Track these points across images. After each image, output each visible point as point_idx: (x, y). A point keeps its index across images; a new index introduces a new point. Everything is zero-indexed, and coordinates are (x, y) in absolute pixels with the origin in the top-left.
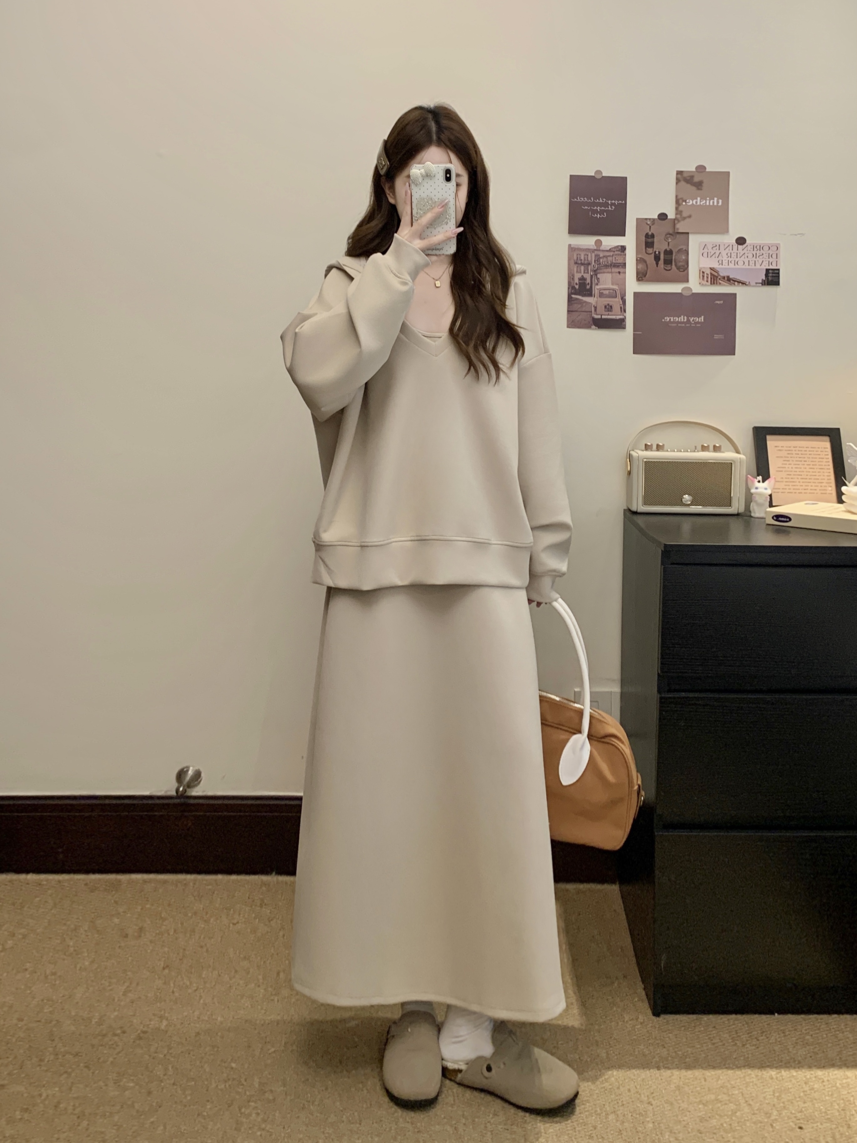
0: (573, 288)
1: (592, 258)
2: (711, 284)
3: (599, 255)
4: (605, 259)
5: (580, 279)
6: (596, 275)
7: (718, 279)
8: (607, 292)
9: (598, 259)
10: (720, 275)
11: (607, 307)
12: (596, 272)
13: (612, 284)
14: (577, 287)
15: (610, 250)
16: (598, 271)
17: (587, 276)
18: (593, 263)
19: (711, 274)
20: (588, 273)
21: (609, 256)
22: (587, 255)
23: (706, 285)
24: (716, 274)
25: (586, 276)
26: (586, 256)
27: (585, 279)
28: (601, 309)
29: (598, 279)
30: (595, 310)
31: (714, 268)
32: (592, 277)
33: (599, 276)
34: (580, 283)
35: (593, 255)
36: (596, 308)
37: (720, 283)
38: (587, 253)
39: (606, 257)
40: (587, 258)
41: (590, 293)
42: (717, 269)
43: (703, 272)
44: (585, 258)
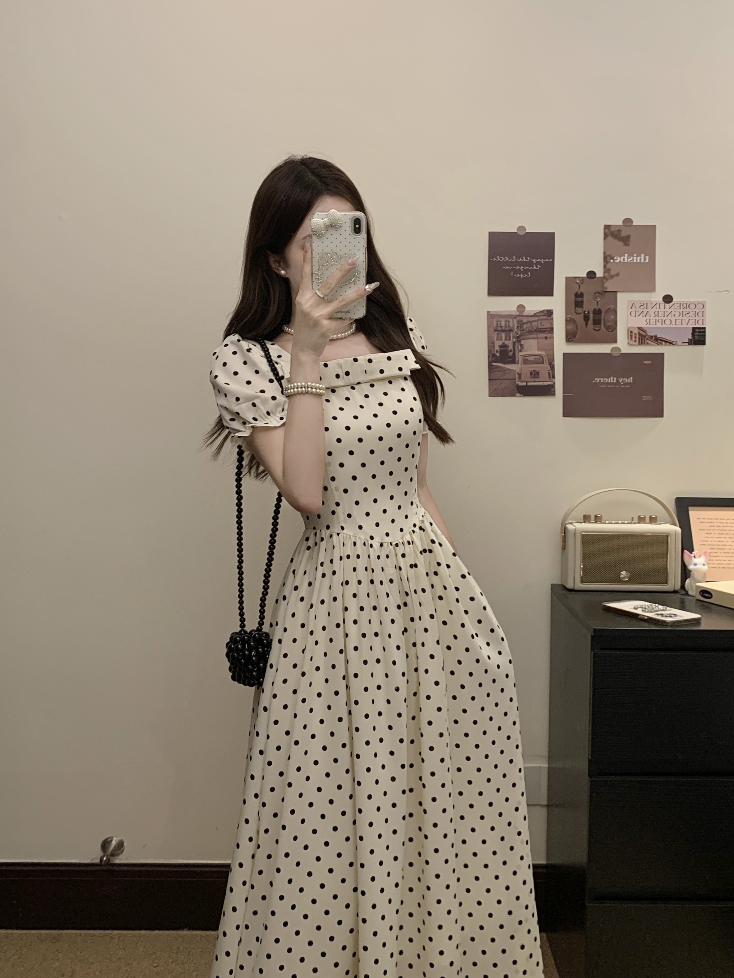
0: (494, 355)
1: (514, 323)
2: (639, 344)
3: (521, 321)
4: (529, 325)
5: (501, 346)
6: (519, 341)
7: (646, 339)
8: (532, 358)
9: (521, 324)
10: (648, 336)
11: (533, 373)
12: (519, 339)
13: (539, 350)
14: (498, 354)
15: (535, 315)
16: (522, 337)
17: (510, 343)
18: (516, 330)
19: (639, 333)
20: (510, 340)
21: (534, 321)
22: (509, 321)
23: (634, 345)
24: (644, 334)
25: (507, 343)
26: (507, 323)
27: (507, 346)
28: (526, 376)
29: (522, 346)
30: (520, 378)
31: (641, 327)
32: (514, 343)
33: (523, 342)
34: (501, 350)
35: (515, 321)
36: (520, 375)
37: (648, 343)
38: (509, 319)
39: (531, 322)
40: (509, 324)
41: (513, 360)
42: (645, 329)
43: (631, 332)
44: (506, 324)
